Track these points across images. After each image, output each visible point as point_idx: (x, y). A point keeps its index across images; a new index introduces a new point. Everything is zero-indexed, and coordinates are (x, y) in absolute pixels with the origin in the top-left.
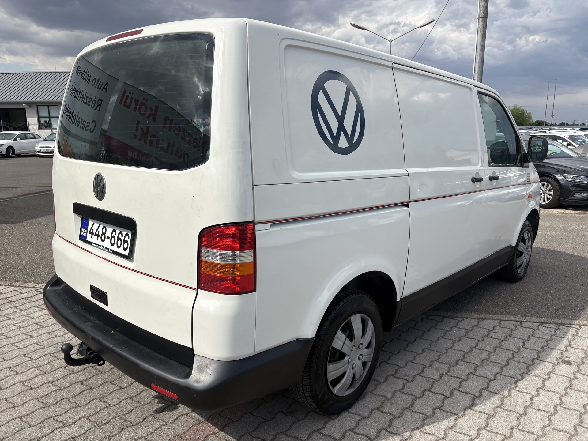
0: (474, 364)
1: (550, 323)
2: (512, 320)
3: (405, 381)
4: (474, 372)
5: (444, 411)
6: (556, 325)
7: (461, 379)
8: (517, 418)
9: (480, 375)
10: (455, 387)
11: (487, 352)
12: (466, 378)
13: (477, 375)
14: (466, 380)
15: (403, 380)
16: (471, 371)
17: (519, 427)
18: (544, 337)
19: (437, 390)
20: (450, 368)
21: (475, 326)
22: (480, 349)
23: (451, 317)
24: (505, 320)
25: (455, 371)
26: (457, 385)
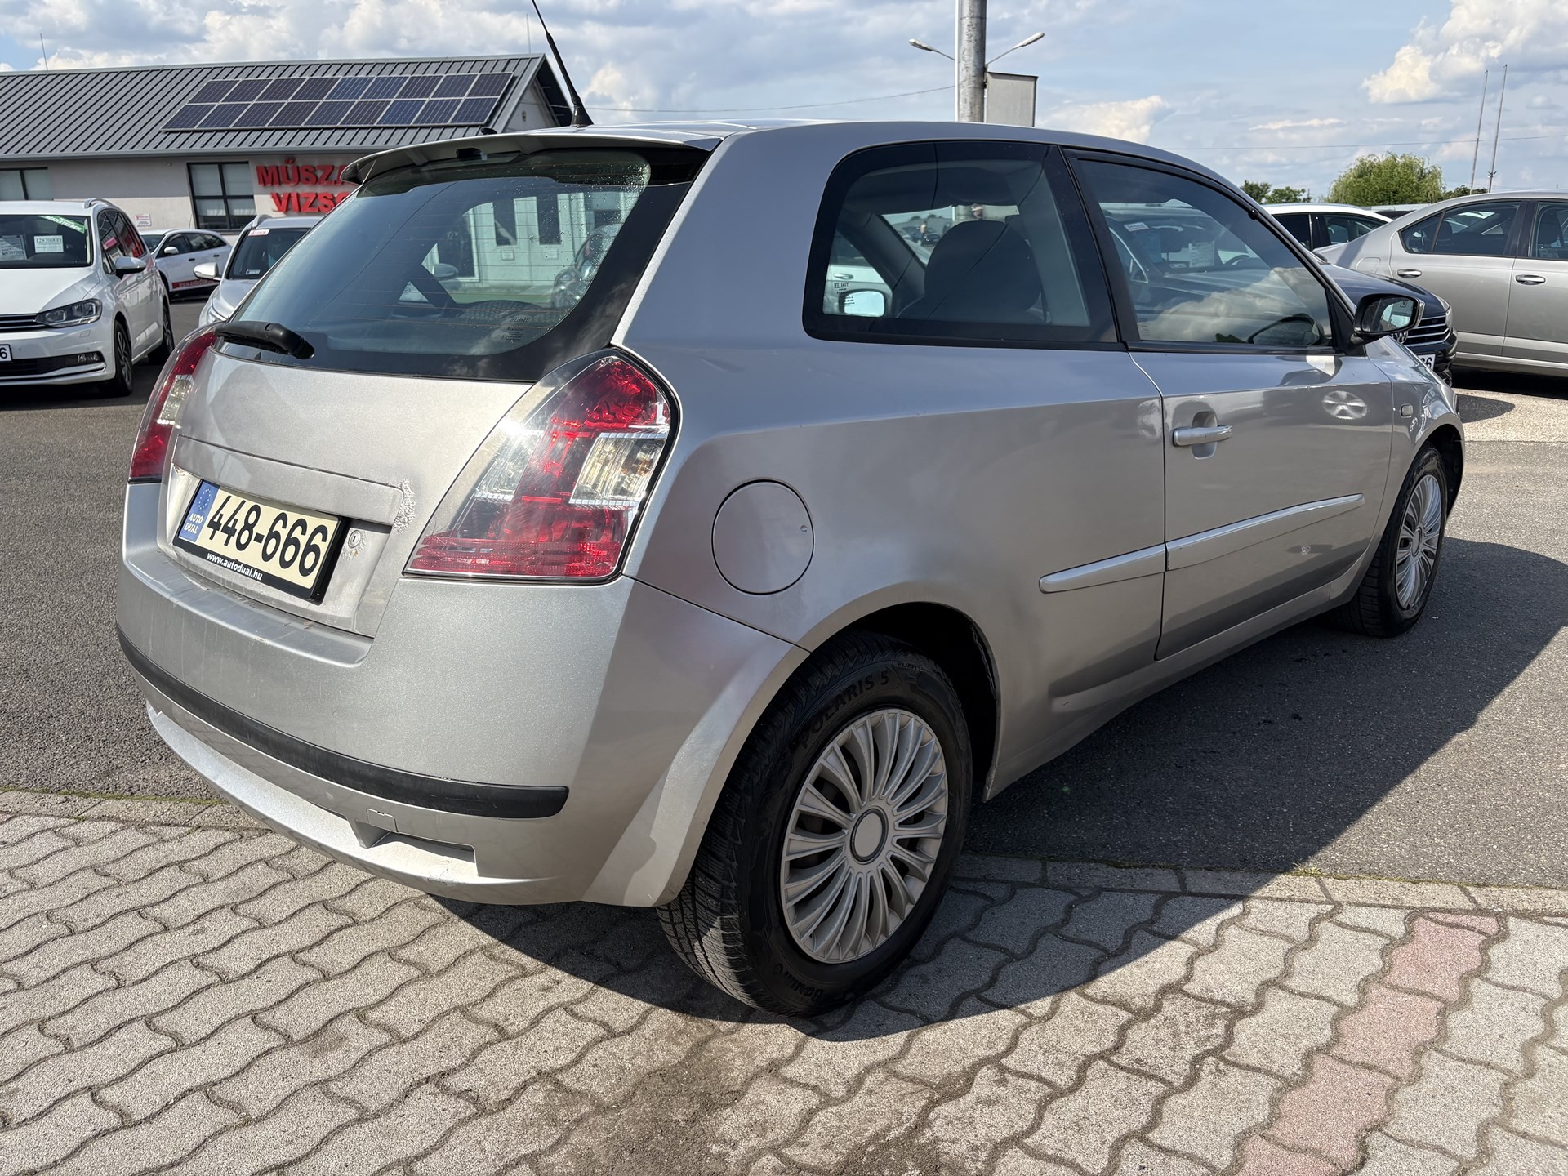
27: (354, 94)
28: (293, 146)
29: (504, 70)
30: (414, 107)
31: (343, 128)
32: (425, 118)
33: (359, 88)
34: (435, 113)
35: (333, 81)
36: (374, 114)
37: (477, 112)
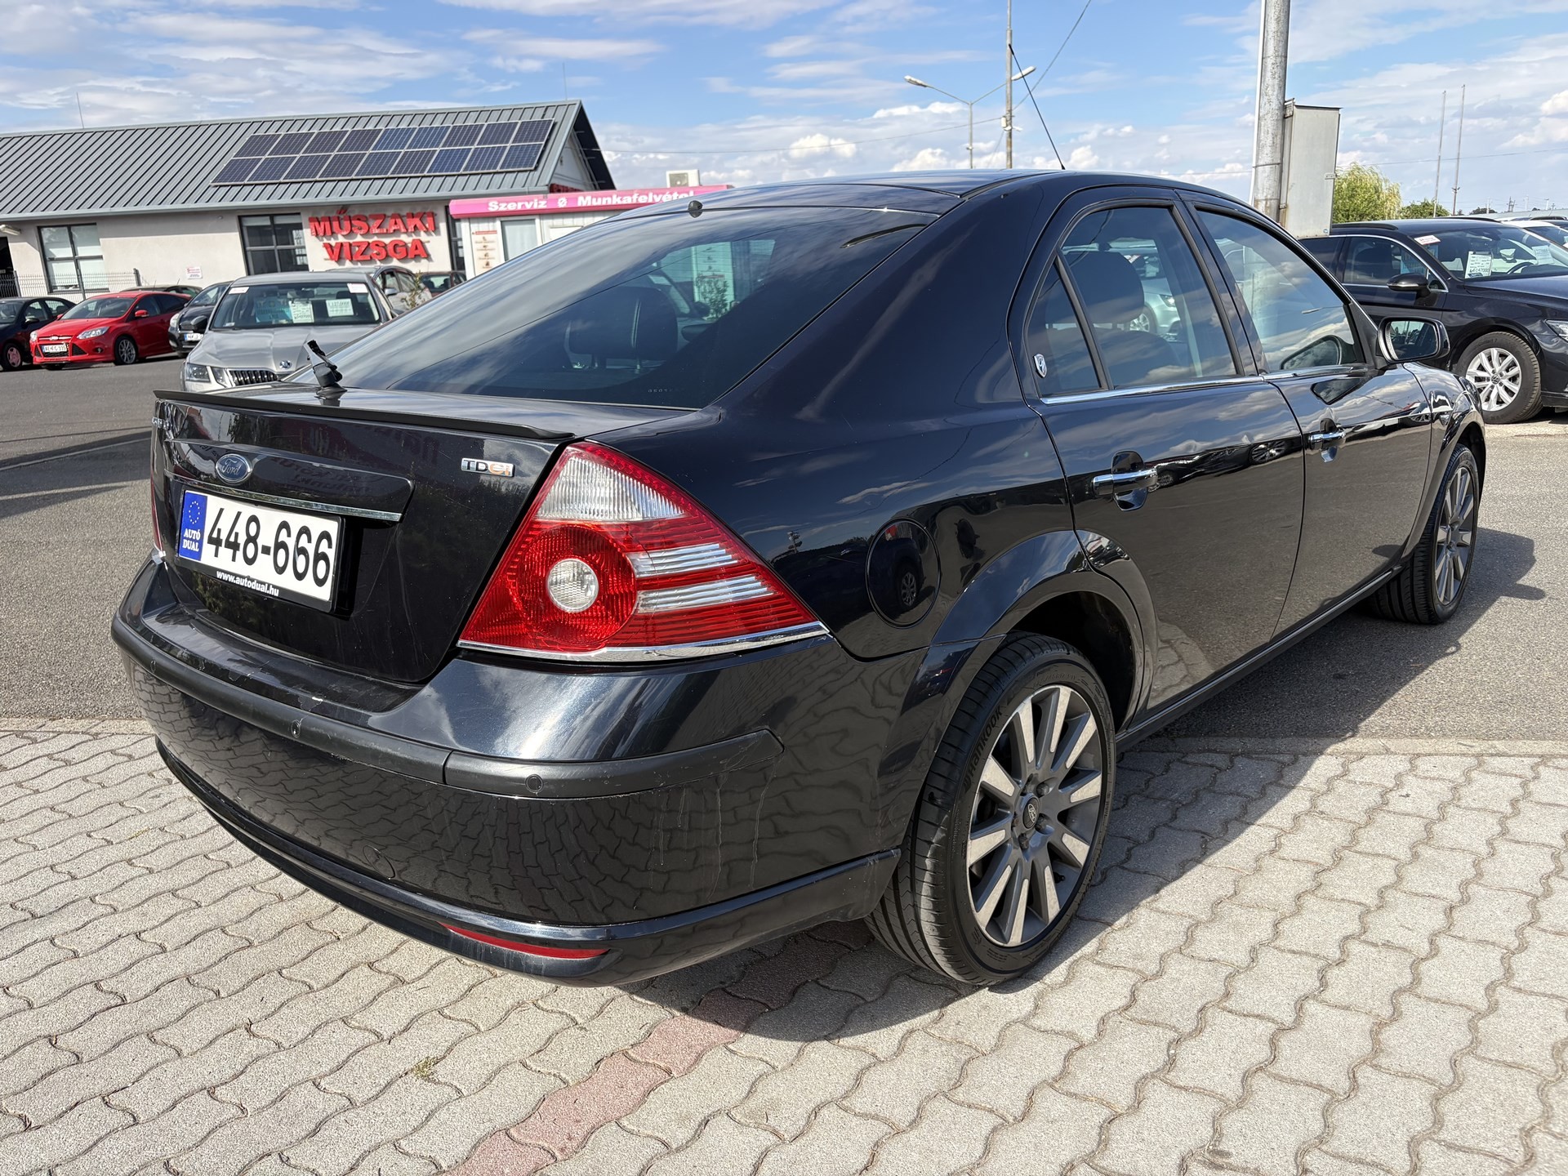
0: (1360, 904)
2: (1450, 752)
4: (1363, 933)
5: (1282, 1079)
7: (1323, 959)
8: (1538, 1090)
9: (1382, 943)
10: (1306, 991)
11: (1391, 862)
12: (1338, 955)
13: (1373, 941)
14: (1340, 963)
15: (1130, 974)
16: (1349, 932)
17: (1551, 1126)
19: (1247, 1006)
20: (1280, 922)
21: (1338, 777)
22: (1366, 854)
23: (1261, 753)
24: (1430, 755)
25: (1297, 933)
26: (1313, 983)
27: (399, 144)
28: (346, 198)
29: (543, 117)
30: (460, 156)
31: (394, 178)
32: (474, 165)
33: (403, 138)
34: (482, 160)
35: (375, 132)
36: (422, 163)
37: (524, 157)
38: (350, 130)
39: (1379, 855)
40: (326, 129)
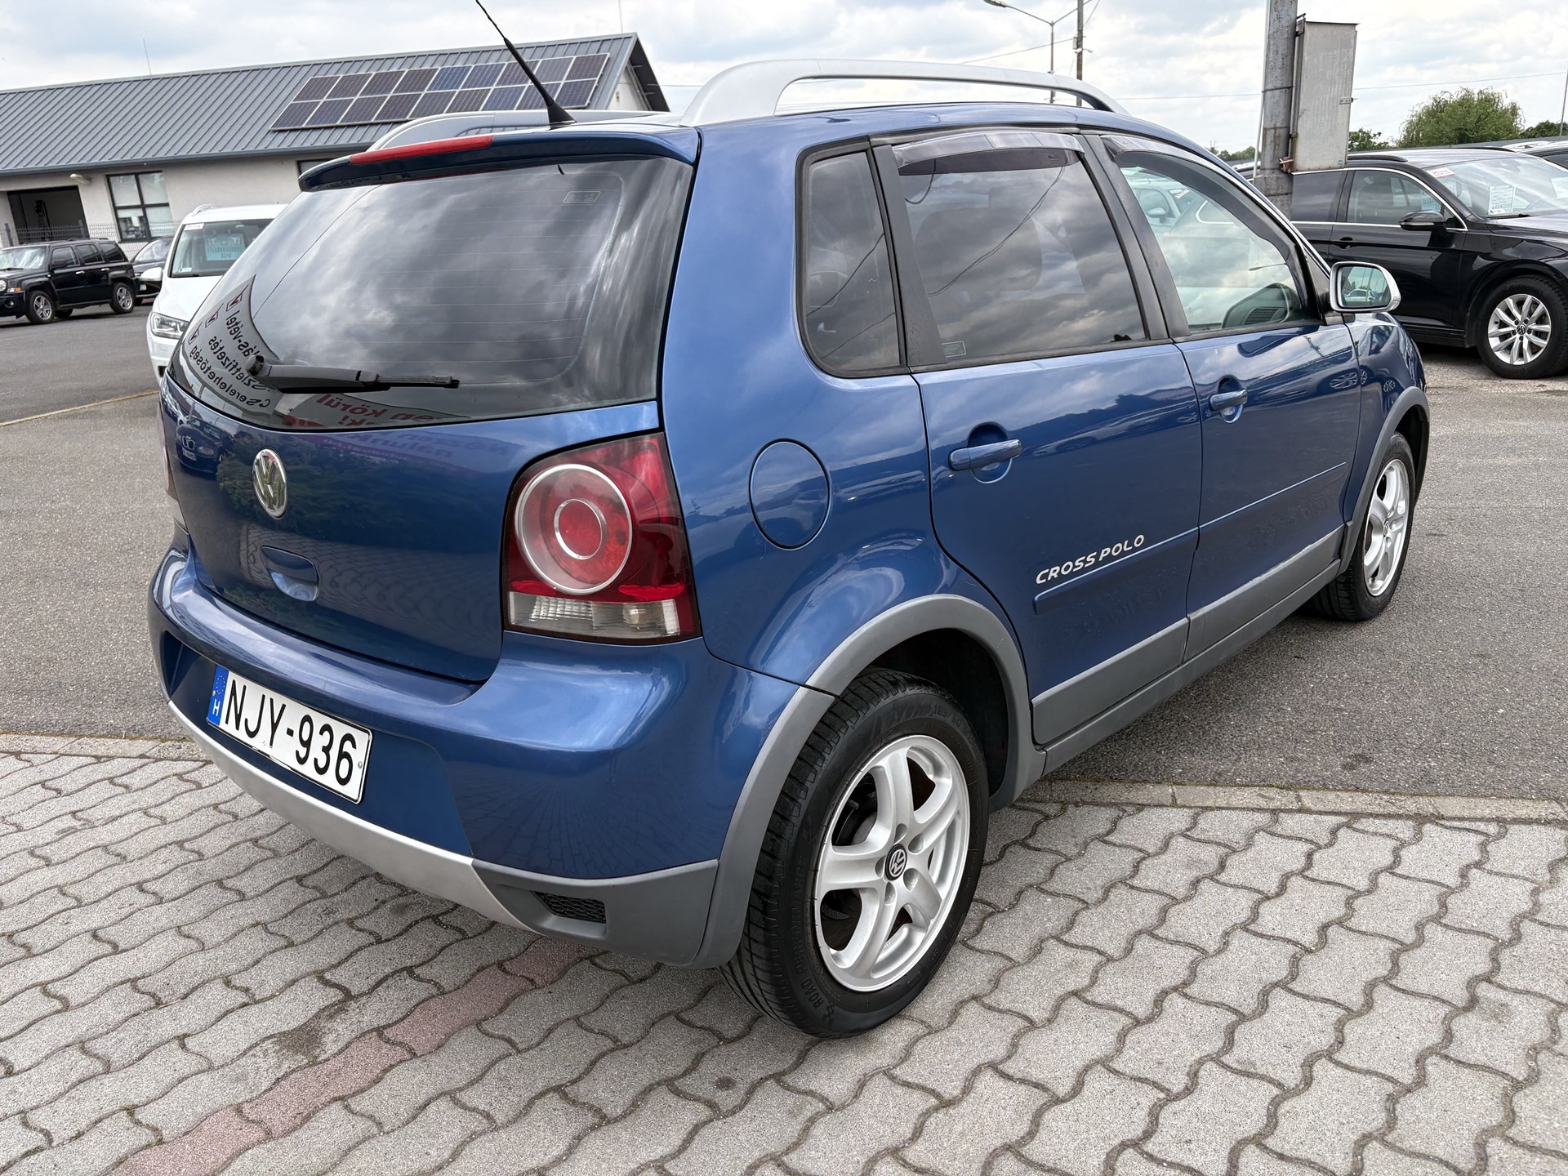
1: (1389, 816)
2: (1245, 805)
3: (704, 1112)
4: (1002, 1062)
6: (1411, 823)
7: (937, 1096)
9: (1020, 1075)
10: (890, 1144)
11: (1094, 957)
12: (956, 1092)
13: (1011, 1072)
14: (952, 1103)
15: (701, 1107)
16: (991, 1056)
18: (1345, 881)
20: (918, 1039)
21: (1098, 837)
22: (1072, 946)
24: (1220, 808)
26: (907, 1131)
27: (454, 84)
29: (598, 52)
30: (513, 95)
33: (458, 77)
36: (476, 102)
37: (577, 94)
38: (407, 71)
39: (1085, 948)
40: (383, 71)
